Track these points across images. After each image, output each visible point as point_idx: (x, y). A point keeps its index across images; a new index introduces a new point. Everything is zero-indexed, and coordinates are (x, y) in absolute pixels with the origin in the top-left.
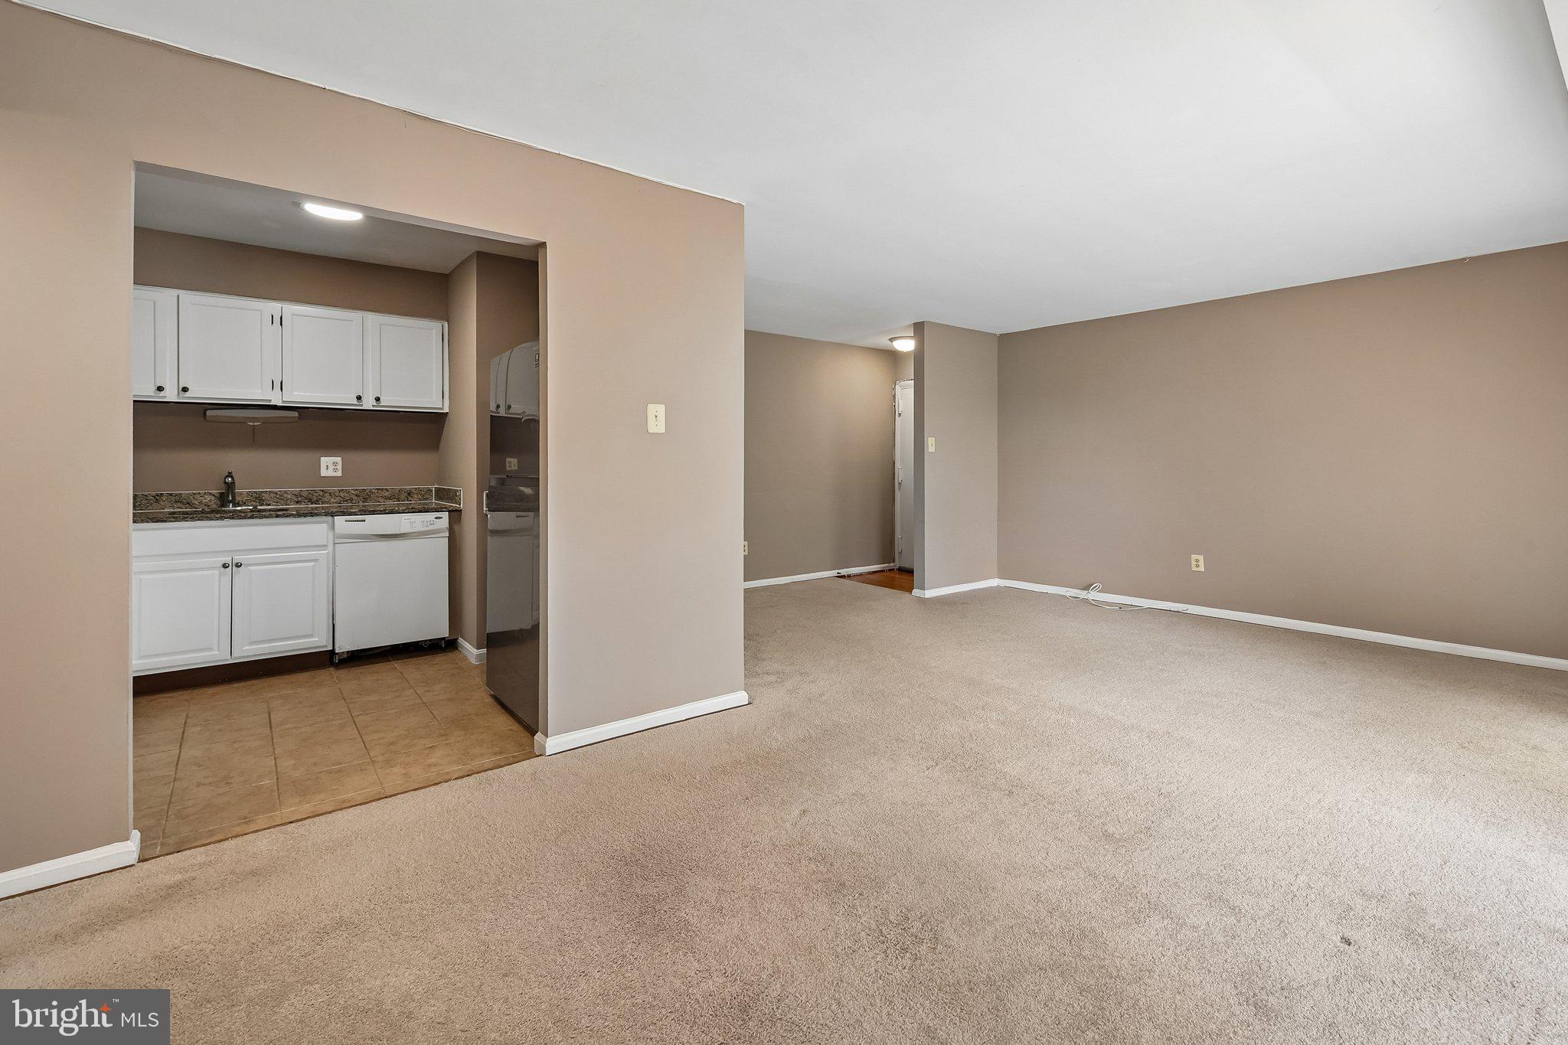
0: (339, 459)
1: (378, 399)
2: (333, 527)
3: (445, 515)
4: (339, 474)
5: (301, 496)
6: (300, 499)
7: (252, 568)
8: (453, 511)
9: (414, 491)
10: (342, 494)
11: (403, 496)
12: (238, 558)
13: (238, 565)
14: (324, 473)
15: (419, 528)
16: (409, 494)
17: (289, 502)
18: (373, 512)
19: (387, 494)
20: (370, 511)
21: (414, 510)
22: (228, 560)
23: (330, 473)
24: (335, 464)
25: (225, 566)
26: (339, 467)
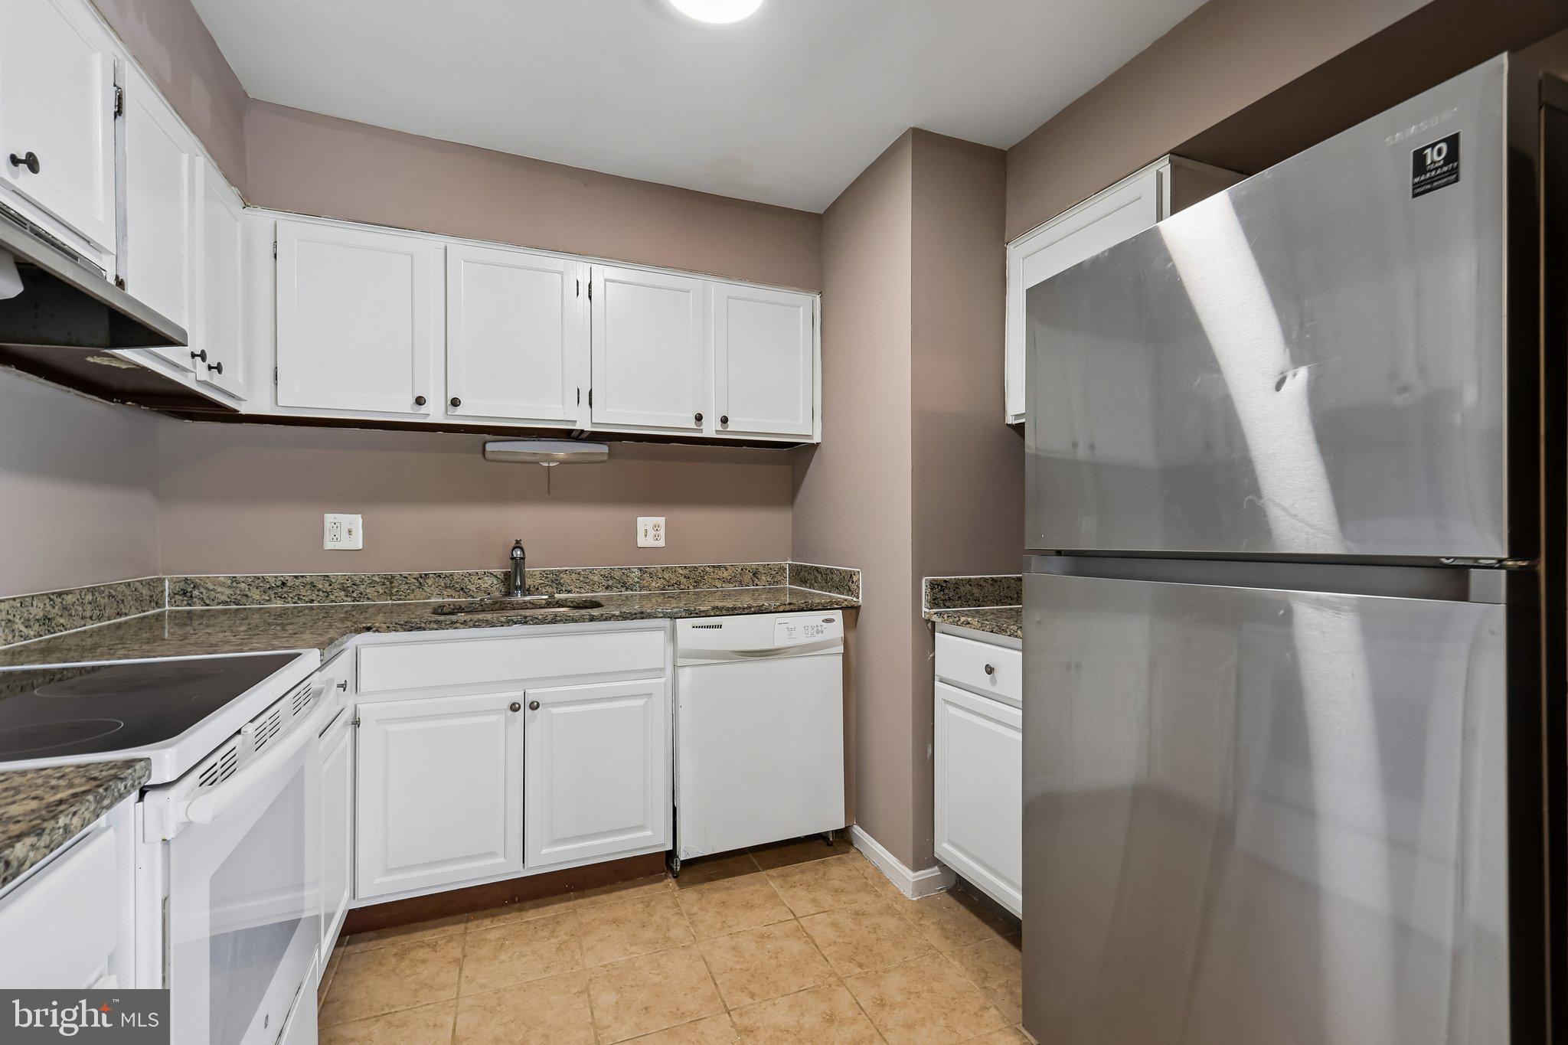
0: (661, 521)
1: (725, 420)
2: (673, 636)
3: (837, 615)
4: (661, 543)
5: (612, 578)
6: (610, 583)
7: (554, 710)
8: (847, 608)
10: (666, 576)
11: (748, 577)
12: (534, 694)
13: (534, 706)
14: (642, 542)
16: (754, 574)
17: (596, 587)
18: (733, 611)
19: (726, 574)
20: (728, 609)
21: (792, 607)
22: (516, 696)
23: (650, 542)
24: (656, 527)
25: (514, 708)
26: (662, 532)
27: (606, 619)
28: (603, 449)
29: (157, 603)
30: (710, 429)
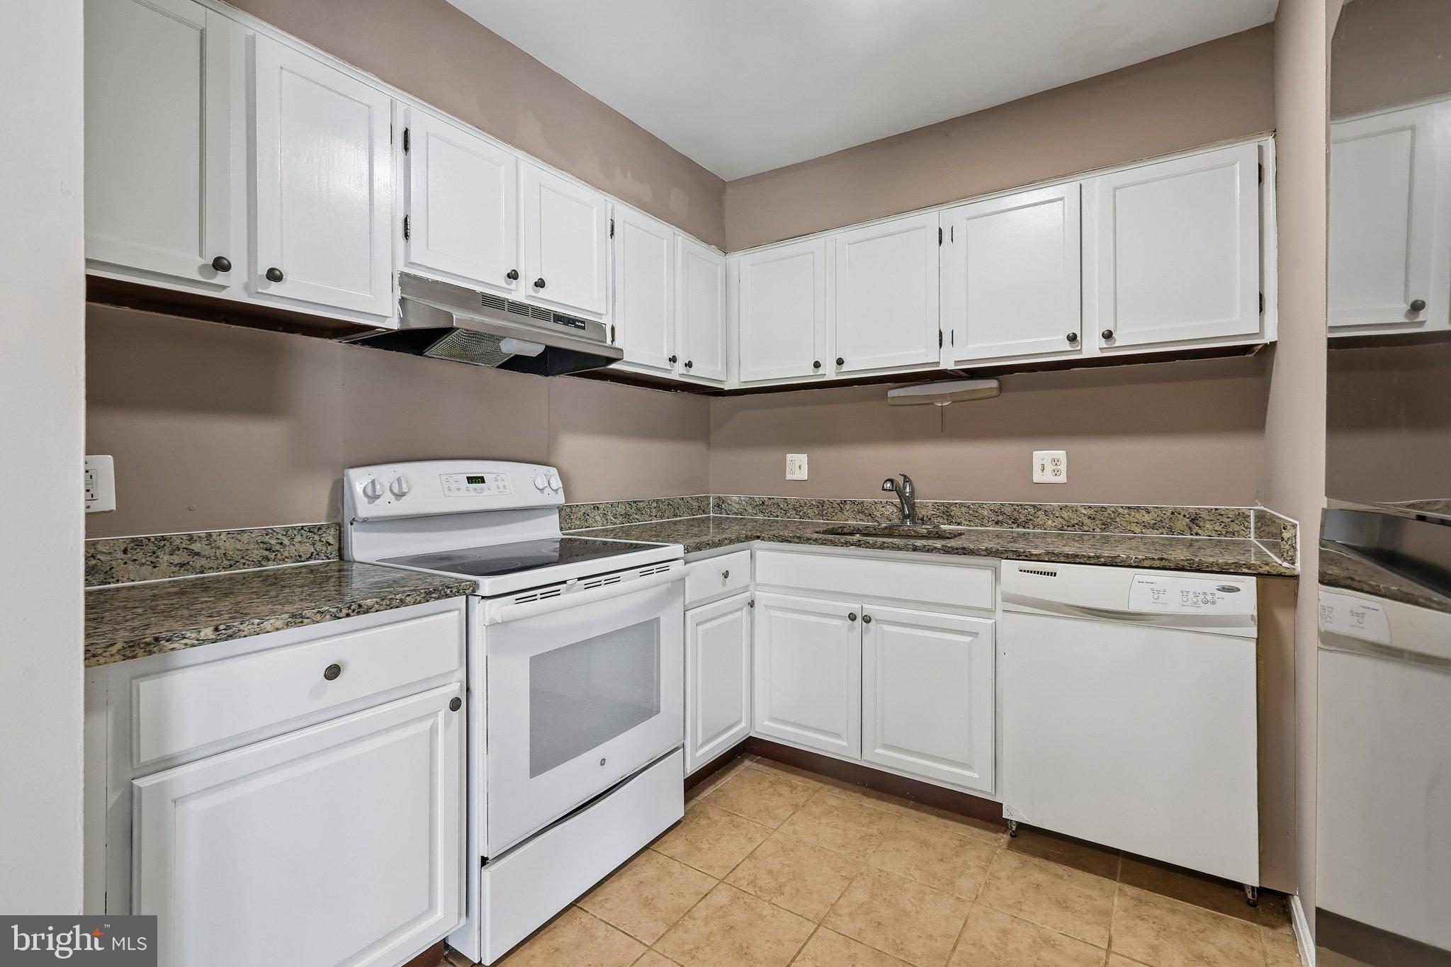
0: (1061, 454)
1: (1109, 337)
3: (1248, 585)
4: (1062, 479)
5: (1002, 513)
6: (1000, 518)
7: (886, 628)
8: (1269, 575)
9: (1204, 515)
10: (1065, 515)
11: (1182, 523)
12: (870, 609)
13: (867, 620)
14: (1038, 477)
15: (1173, 606)
16: (1193, 521)
17: (985, 521)
18: (1073, 559)
19: (1147, 518)
20: (1067, 556)
21: (1164, 563)
22: (854, 607)
23: (1048, 477)
24: (1056, 462)
25: (852, 617)
26: (1063, 467)
27: (928, 551)
28: (993, 384)
29: (703, 511)
30: (1092, 348)
